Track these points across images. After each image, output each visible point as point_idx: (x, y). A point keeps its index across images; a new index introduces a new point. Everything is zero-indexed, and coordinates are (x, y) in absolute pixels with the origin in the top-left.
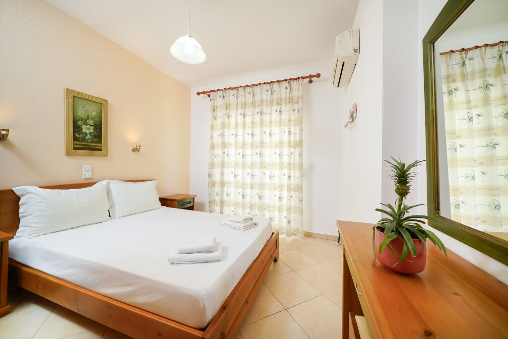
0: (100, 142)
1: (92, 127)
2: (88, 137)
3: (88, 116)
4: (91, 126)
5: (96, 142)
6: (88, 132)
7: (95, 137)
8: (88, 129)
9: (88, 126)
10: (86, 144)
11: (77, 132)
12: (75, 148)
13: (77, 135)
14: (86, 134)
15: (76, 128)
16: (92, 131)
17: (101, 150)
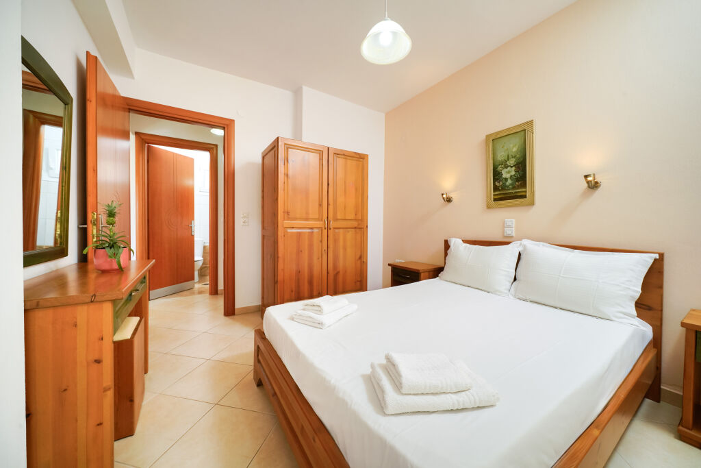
0: (524, 185)
1: (514, 168)
2: (509, 182)
3: (508, 156)
4: (512, 167)
5: (519, 187)
6: (508, 176)
7: (517, 180)
8: (509, 172)
9: (509, 168)
10: (507, 192)
11: (497, 179)
12: (495, 200)
13: (497, 184)
14: (506, 179)
15: (497, 175)
16: (513, 173)
17: (525, 197)
